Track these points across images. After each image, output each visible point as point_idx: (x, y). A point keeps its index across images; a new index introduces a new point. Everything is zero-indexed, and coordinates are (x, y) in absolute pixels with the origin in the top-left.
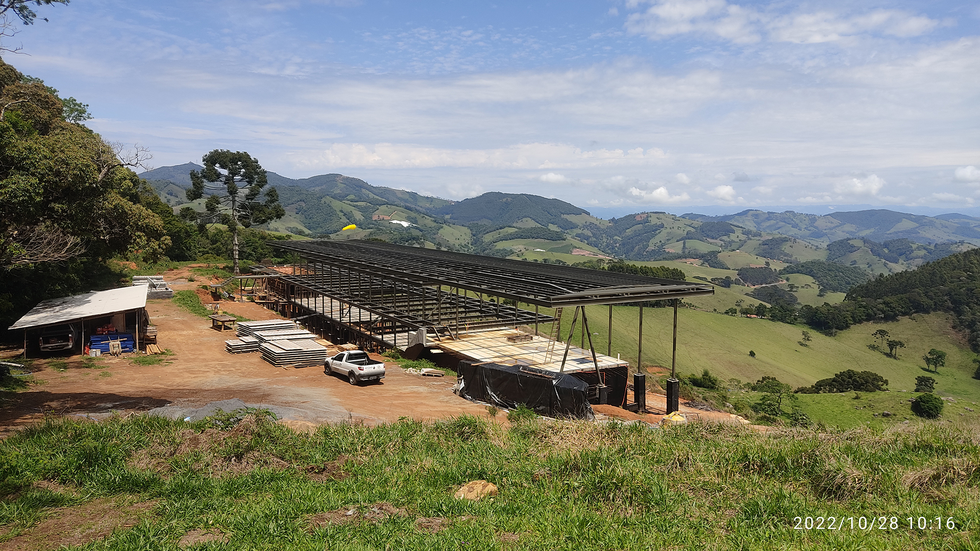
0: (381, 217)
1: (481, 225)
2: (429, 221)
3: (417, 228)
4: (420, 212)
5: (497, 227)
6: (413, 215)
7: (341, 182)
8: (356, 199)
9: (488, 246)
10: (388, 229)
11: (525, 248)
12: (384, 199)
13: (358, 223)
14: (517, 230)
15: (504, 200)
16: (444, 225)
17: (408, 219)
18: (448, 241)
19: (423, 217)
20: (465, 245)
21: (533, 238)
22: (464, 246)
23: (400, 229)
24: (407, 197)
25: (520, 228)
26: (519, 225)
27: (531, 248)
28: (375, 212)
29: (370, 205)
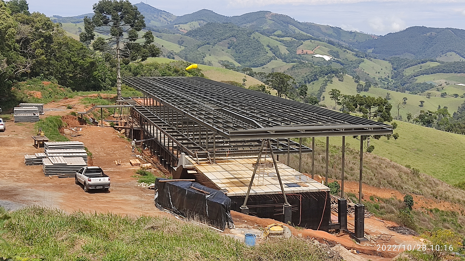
0: (305, 51)
1: (402, 59)
2: (350, 56)
3: (338, 62)
4: (342, 47)
5: (419, 61)
6: (335, 49)
7: (270, 18)
8: (283, 34)
9: (408, 80)
10: (310, 62)
11: (446, 83)
12: (308, 35)
13: (283, 57)
14: (439, 64)
15: (428, 34)
16: (365, 59)
17: (330, 53)
18: (368, 74)
19: (345, 51)
20: (385, 78)
21: (455, 72)
22: (384, 80)
23: (323, 63)
24: (330, 32)
25: (443, 63)
26: (443, 59)
27: (452, 82)
28: (300, 47)
29: (295, 40)
